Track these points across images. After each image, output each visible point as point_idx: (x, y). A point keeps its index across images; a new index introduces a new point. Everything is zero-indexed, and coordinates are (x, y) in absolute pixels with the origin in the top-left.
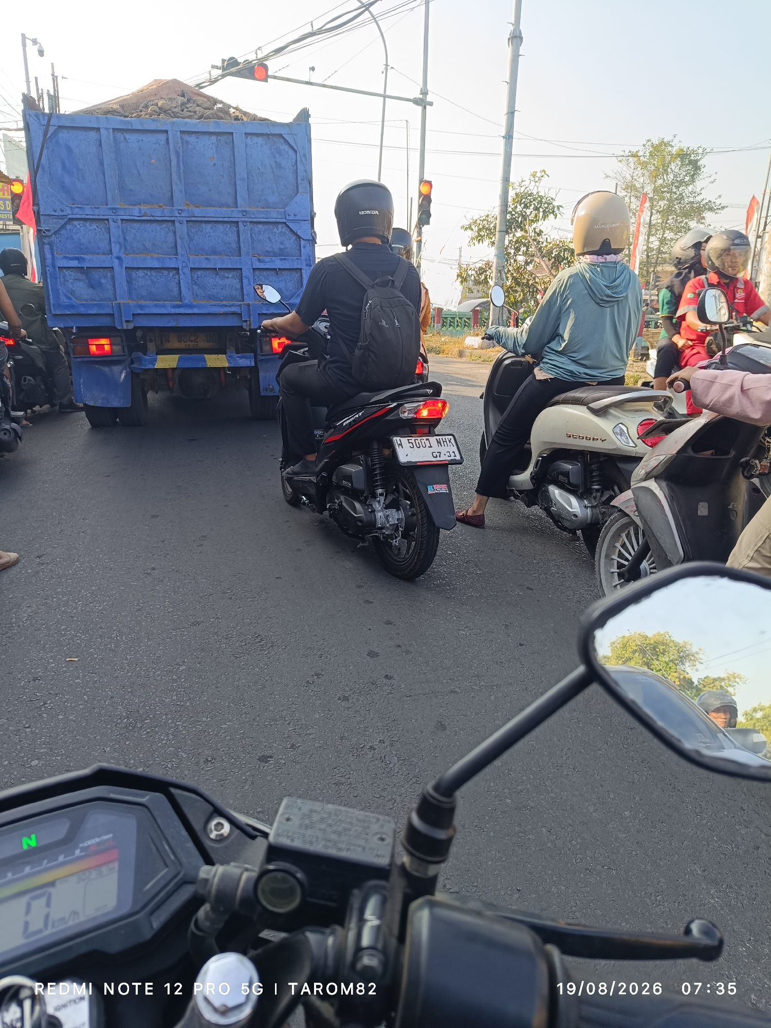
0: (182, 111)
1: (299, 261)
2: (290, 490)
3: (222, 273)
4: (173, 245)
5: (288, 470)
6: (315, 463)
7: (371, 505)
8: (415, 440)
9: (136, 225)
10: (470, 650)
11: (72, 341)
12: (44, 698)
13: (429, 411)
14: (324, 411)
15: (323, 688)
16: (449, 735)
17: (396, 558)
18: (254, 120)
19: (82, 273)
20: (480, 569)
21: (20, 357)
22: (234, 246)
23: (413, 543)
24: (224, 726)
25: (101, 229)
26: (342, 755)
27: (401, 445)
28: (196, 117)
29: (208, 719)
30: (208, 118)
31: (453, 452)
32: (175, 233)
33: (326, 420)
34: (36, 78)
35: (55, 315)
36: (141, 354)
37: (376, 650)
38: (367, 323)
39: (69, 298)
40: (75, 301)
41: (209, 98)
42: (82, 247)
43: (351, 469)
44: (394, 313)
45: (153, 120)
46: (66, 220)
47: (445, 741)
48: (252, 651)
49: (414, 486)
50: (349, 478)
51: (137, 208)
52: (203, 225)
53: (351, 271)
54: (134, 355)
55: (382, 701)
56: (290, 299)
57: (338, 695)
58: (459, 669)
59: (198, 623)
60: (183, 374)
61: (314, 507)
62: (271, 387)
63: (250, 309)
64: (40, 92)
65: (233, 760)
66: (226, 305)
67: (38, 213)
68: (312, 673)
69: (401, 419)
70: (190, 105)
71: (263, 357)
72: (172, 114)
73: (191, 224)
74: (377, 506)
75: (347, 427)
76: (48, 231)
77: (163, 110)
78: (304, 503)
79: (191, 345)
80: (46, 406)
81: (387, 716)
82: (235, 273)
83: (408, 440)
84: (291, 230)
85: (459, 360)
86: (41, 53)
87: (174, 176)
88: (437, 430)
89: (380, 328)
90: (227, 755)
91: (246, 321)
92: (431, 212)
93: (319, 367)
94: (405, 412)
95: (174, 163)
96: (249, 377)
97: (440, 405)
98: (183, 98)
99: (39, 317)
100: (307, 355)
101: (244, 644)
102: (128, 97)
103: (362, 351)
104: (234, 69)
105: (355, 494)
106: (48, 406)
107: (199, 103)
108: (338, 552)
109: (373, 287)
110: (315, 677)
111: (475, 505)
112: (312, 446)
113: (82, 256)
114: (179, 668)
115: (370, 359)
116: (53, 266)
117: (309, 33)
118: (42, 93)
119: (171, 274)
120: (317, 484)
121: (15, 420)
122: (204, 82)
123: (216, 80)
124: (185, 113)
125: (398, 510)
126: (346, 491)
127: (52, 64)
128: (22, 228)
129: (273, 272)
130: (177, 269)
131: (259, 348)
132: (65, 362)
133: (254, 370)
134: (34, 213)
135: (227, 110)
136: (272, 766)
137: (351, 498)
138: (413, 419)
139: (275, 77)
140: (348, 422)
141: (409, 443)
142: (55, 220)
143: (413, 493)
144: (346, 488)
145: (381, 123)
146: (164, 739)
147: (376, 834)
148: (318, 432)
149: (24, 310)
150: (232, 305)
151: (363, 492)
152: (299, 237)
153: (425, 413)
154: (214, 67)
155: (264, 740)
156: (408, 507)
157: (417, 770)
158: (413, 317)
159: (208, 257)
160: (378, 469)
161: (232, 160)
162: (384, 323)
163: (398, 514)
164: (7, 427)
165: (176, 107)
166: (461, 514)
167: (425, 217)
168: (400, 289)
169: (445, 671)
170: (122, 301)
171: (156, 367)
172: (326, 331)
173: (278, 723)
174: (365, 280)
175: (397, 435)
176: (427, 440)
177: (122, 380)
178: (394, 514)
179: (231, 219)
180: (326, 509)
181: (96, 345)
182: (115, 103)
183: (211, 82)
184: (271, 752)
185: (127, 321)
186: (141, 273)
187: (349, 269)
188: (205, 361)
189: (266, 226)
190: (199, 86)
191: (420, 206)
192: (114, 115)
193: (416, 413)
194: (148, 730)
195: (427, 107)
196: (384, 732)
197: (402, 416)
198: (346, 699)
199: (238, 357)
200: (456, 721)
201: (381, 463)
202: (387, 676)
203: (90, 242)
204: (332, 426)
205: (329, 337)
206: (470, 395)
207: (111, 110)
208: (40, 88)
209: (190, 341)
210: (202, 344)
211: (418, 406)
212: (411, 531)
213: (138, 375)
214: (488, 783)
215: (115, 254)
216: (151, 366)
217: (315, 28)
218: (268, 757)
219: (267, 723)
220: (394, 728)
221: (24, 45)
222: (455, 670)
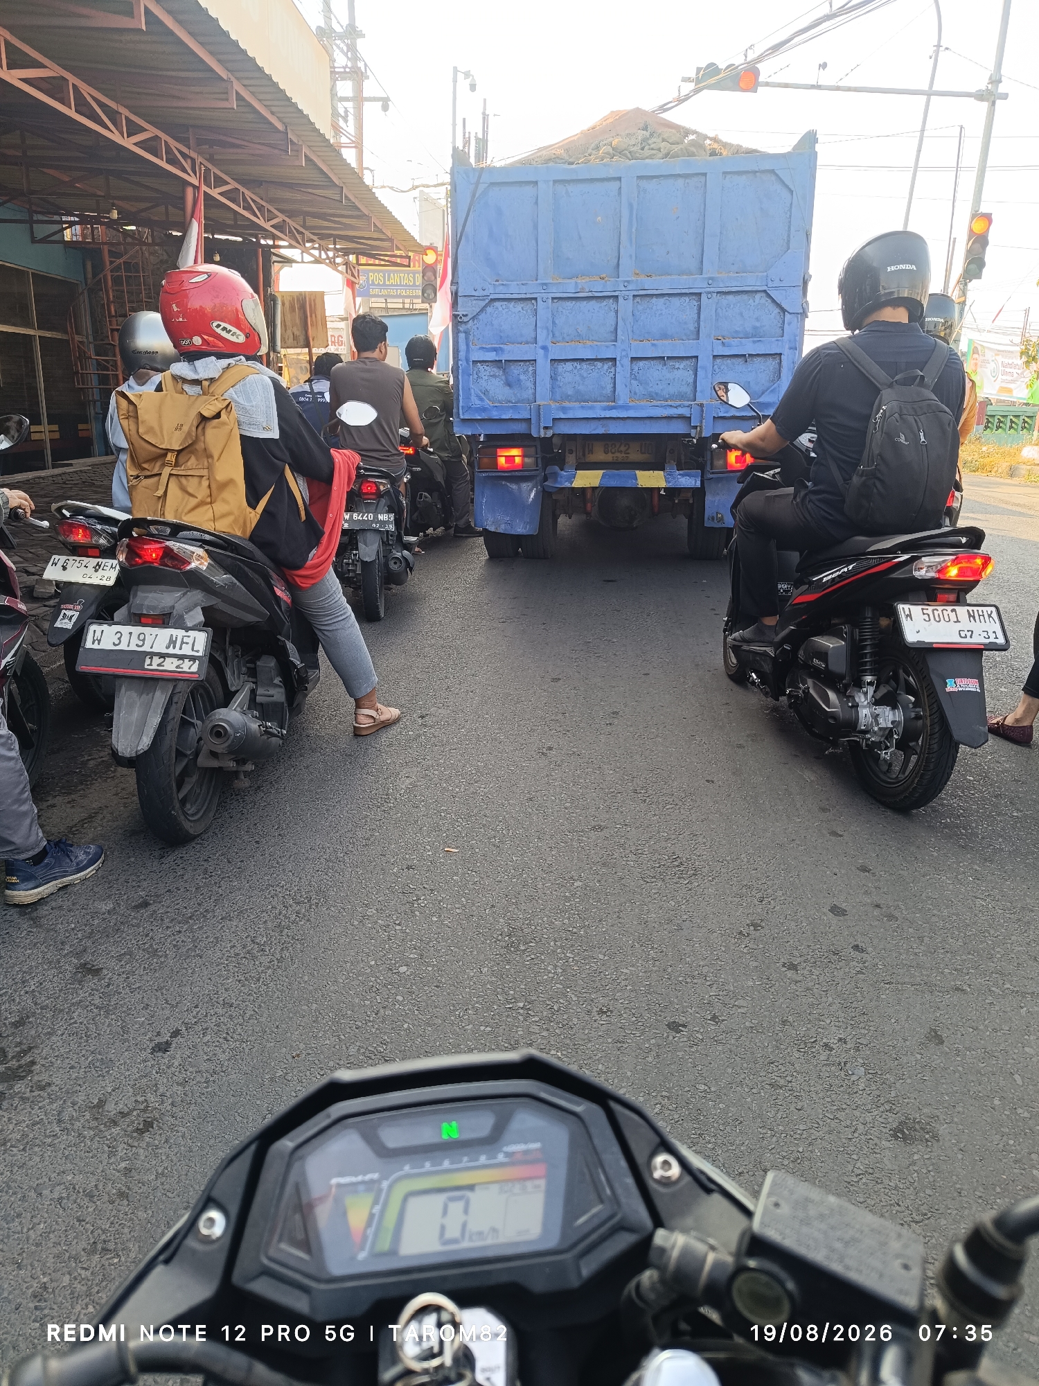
0: (643, 149)
1: (780, 343)
2: (734, 661)
3: (671, 363)
4: (612, 329)
5: (736, 635)
6: (775, 630)
7: (853, 697)
8: (933, 611)
9: (569, 304)
10: (992, 932)
11: (479, 451)
12: (418, 893)
13: (960, 569)
14: (794, 557)
15: (761, 946)
16: (947, 1053)
17: (882, 776)
18: (737, 153)
19: (499, 368)
20: (1018, 810)
21: (419, 469)
22: (692, 327)
23: (914, 758)
24: (625, 971)
25: (527, 311)
26: (782, 1046)
27: (909, 616)
28: (660, 155)
29: (606, 958)
30: (676, 156)
31: (994, 632)
32: (617, 312)
33: (797, 572)
34: (464, 120)
35: (464, 420)
36: (557, 468)
37: (844, 906)
38: (876, 440)
39: (481, 400)
40: (487, 403)
41: (677, 128)
42: (502, 335)
43: (829, 643)
44: (920, 424)
45: (605, 165)
46: (487, 301)
47: (939, 1061)
48: (668, 877)
49: (924, 676)
50: (823, 655)
51: (573, 281)
52: (654, 300)
53: (858, 363)
54: (550, 469)
55: (847, 982)
56: (760, 396)
57: (782, 960)
58: (970, 956)
59: (601, 828)
60: (605, 494)
61: (768, 690)
62: (719, 516)
63: (703, 411)
64: (467, 136)
65: (634, 1019)
66: (671, 406)
67: (456, 293)
68: (748, 922)
69: (914, 579)
70: (653, 140)
71: (712, 476)
72: (629, 155)
73: (638, 299)
74: (861, 699)
75: (829, 584)
76: (466, 315)
77: (618, 151)
78: (753, 683)
79: (620, 456)
80: (440, 530)
81: (853, 1006)
82: (688, 362)
83: (923, 609)
84: (774, 301)
85: (1009, 481)
86: (473, 87)
87: (624, 237)
88: (970, 597)
89: (896, 446)
90: (627, 1010)
91: (695, 427)
92: (987, 259)
93: (795, 498)
94: (921, 569)
95: (625, 220)
96: (691, 501)
97: (979, 561)
98: (645, 132)
99: (444, 418)
100: (778, 478)
101: (658, 865)
102: (575, 138)
103: (864, 478)
104: (712, 81)
105: (829, 679)
106: (442, 528)
107: (665, 136)
108: (796, 756)
109: (890, 386)
110: (752, 928)
111: (1020, 711)
112: (774, 604)
113: (502, 346)
114: (573, 884)
115: (875, 490)
116: (467, 360)
117: (825, 16)
118: (469, 138)
119: (606, 367)
120: (774, 660)
121: (408, 546)
122: (671, 102)
123: (687, 97)
124: (647, 152)
125: (894, 707)
126: (816, 674)
127: (485, 100)
128: (431, 307)
129: (740, 360)
130: (615, 359)
131: (709, 463)
132: (467, 475)
133: (699, 493)
134: (452, 294)
135: (702, 142)
136: (685, 1039)
137: (822, 684)
138: (932, 580)
139: (767, 84)
140: (830, 577)
141: (924, 614)
142: (474, 302)
143: (922, 687)
144: (817, 669)
145: (918, 134)
146: (550, 972)
147: (898, 1256)
148: (782, 586)
149: (428, 414)
150: (680, 406)
151: (842, 677)
152: (784, 311)
153: (953, 572)
154: (686, 80)
155: (676, 1000)
156: (911, 706)
157: (893, 1094)
158: (950, 430)
159: (655, 342)
160: (869, 647)
161: (702, 210)
162: (902, 439)
163: (894, 714)
164: (398, 555)
165: (634, 145)
166: (995, 721)
167: (975, 265)
168: (931, 388)
169: (949, 955)
170: (542, 403)
171: (573, 485)
172: (811, 445)
173: (695, 981)
174: (878, 374)
175: (905, 601)
176: (953, 610)
177: (531, 500)
178: (887, 714)
179: (691, 291)
180: (785, 694)
181: (506, 456)
182: (559, 148)
183: (679, 101)
184: (684, 1019)
185: (546, 428)
186: (569, 366)
187: (856, 360)
188: (636, 479)
189: (739, 297)
190: (663, 108)
191: (969, 252)
192: (556, 163)
193: (939, 571)
194: (533, 956)
195: (998, 102)
196: (847, 1028)
197: (917, 574)
198: (793, 967)
199: (680, 475)
200: (959, 1035)
201: (874, 639)
202: (857, 946)
203: (512, 329)
204: (806, 580)
205: (813, 455)
206: (1024, 537)
207: (554, 156)
208: (467, 131)
209: (618, 452)
210: (635, 456)
211: (944, 561)
212: (912, 741)
213: (550, 494)
214: (1005, 1138)
215: (540, 343)
216: (567, 485)
217: (835, 8)
218: (681, 1025)
219: (680, 979)
220: (862, 1025)
221: (455, 81)
222: (964, 957)
